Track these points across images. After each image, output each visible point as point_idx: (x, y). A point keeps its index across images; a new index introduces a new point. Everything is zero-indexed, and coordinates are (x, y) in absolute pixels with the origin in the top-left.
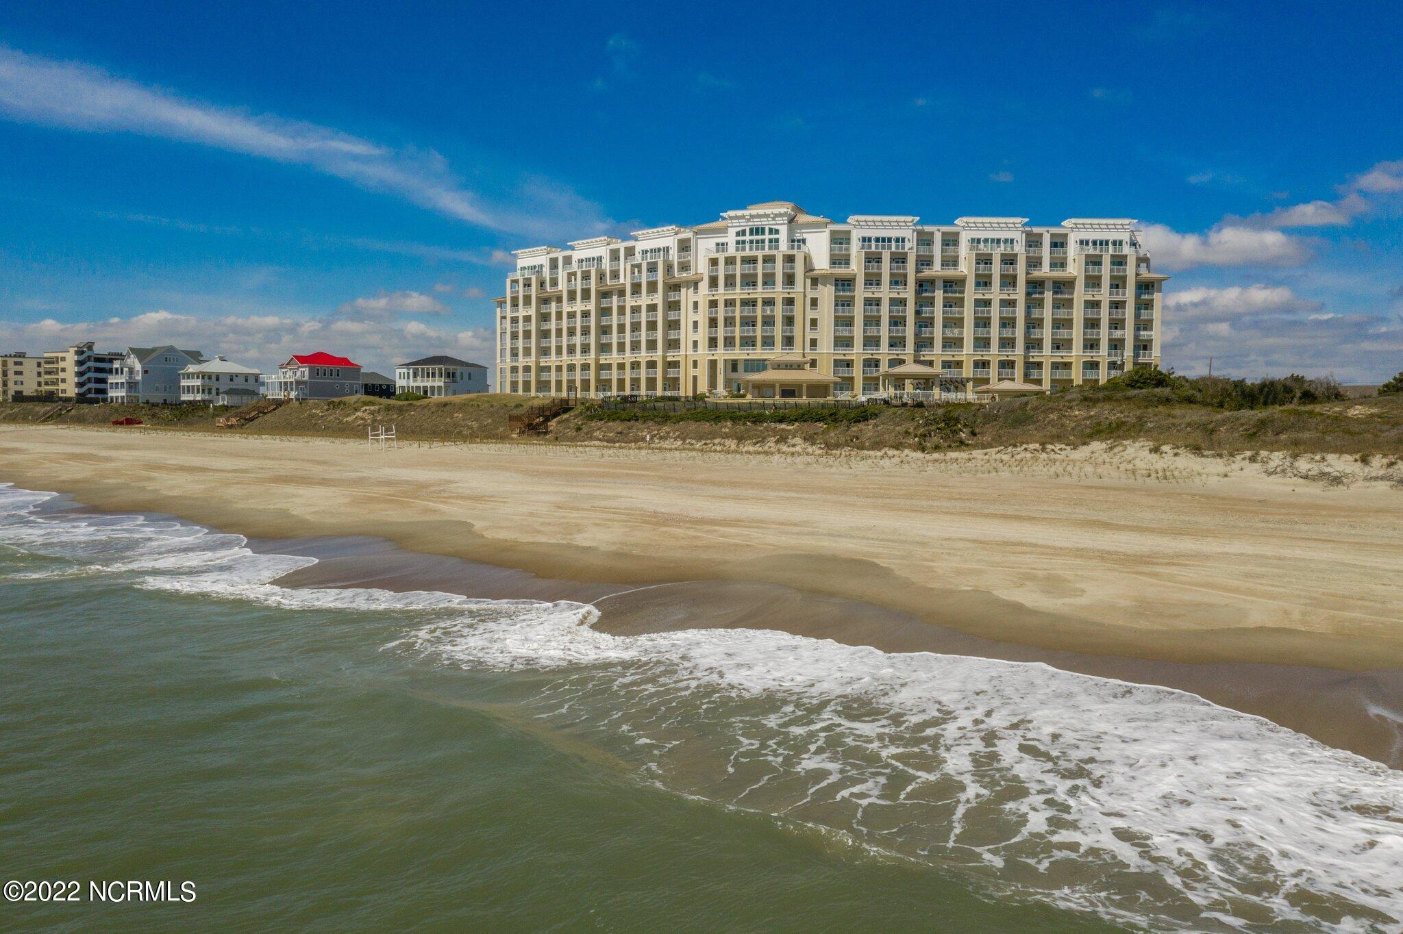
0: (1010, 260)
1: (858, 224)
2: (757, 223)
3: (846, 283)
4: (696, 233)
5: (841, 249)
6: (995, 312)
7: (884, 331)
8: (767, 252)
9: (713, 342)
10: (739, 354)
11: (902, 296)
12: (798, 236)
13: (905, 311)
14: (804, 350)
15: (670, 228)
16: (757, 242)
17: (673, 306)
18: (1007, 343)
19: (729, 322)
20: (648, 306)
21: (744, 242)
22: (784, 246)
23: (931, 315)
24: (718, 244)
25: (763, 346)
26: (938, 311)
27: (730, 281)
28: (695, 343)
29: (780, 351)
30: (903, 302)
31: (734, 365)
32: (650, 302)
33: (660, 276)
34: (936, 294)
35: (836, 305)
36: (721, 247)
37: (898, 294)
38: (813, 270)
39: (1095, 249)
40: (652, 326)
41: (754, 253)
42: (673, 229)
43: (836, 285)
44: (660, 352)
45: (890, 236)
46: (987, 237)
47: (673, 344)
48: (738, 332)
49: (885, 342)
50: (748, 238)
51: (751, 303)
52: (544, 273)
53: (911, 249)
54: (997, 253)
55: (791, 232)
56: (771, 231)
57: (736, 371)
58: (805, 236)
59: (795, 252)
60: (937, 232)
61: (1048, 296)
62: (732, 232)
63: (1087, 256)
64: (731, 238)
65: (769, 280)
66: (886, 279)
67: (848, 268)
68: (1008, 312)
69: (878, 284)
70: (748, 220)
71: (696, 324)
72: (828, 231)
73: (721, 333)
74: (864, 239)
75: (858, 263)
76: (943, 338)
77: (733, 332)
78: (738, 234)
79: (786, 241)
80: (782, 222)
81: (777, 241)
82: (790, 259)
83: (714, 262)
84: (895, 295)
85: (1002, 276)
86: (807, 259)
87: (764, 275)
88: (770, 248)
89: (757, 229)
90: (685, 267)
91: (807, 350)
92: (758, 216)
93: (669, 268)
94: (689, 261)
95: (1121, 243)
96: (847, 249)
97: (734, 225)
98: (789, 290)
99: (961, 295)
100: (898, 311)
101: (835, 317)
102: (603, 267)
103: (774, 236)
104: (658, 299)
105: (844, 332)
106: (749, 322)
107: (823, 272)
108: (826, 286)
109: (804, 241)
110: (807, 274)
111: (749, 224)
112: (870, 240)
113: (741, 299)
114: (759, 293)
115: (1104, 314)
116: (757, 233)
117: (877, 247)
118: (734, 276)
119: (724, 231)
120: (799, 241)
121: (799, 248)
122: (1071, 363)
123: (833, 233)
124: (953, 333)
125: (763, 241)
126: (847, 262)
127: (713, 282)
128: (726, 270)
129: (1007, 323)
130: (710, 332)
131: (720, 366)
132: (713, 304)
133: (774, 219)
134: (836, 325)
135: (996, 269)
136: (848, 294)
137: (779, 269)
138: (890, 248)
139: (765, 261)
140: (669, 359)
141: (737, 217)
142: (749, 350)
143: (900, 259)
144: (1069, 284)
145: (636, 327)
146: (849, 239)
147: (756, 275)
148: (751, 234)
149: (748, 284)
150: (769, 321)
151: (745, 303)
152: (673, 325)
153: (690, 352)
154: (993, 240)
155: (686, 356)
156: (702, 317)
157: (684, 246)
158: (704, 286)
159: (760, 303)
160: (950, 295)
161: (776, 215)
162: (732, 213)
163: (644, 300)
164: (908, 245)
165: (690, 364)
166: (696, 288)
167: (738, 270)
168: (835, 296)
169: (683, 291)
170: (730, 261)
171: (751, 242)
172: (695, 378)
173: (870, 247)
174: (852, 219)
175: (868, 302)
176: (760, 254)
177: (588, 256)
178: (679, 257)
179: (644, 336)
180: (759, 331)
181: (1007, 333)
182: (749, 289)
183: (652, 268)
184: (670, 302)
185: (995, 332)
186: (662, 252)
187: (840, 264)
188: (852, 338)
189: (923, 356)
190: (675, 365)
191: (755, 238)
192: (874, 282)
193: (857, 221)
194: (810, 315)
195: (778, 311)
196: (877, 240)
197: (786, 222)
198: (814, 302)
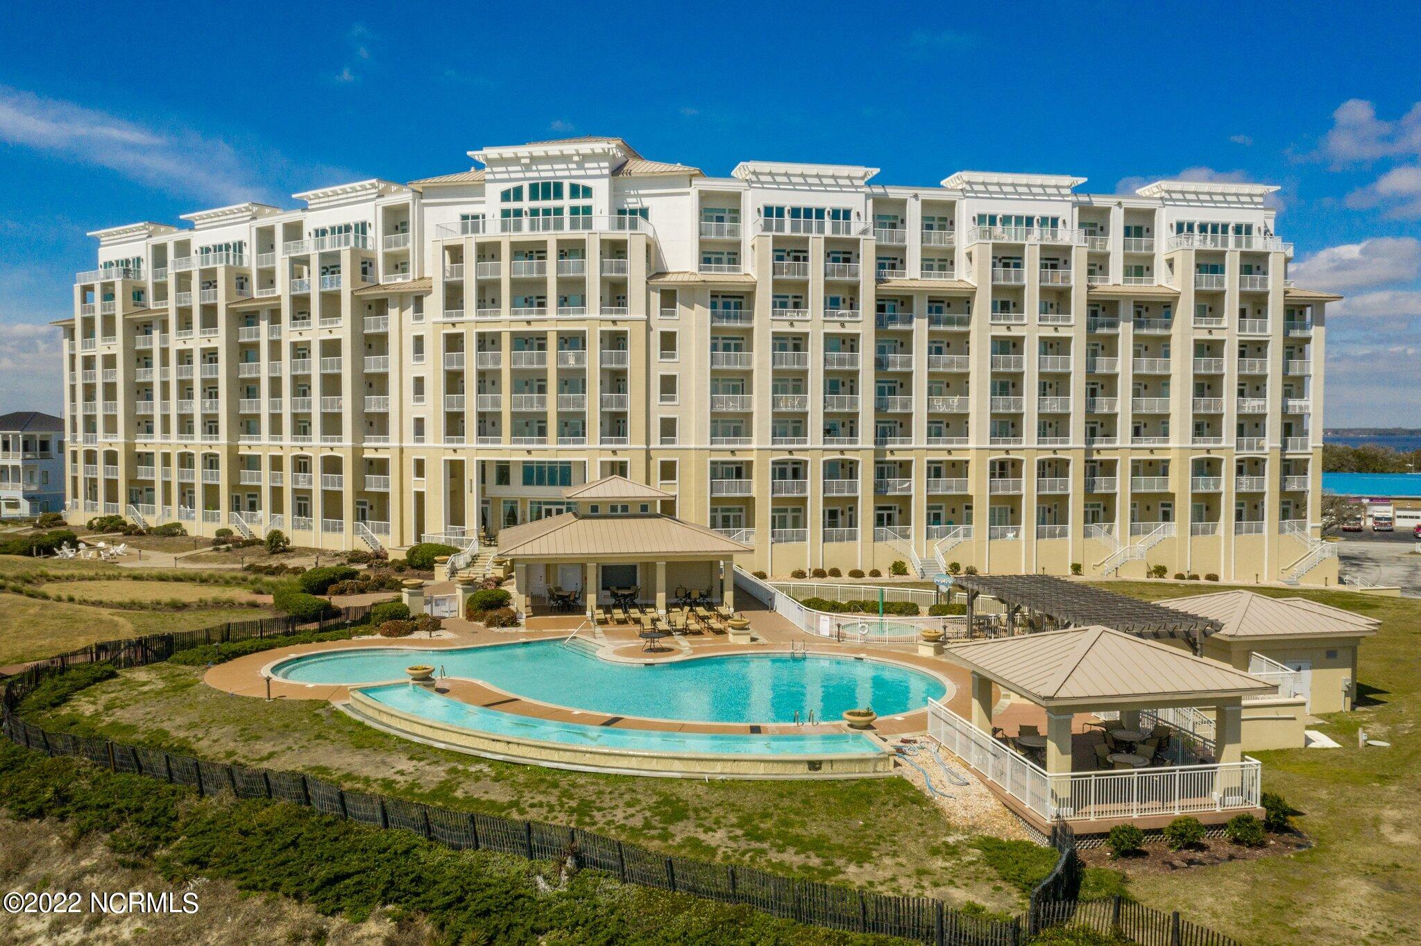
0: (1055, 259)
1: (755, 181)
2: (545, 173)
3: (733, 301)
4: (421, 195)
5: (720, 232)
6: (1030, 364)
7: (815, 403)
8: (567, 233)
9: (454, 424)
10: (510, 449)
11: (850, 329)
12: (631, 203)
13: (854, 361)
14: (648, 442)
15: (367, 183)
16: (547, 212)
17: (374, 344)
18: (1053, 425)
19: (487, 381)
20: (324, 343)
21: (518, 213)
22: (602, 224)
23: (905, 369)
24: (465, 217)
25: (561, 433)
26: (919, 362)
27: (488, 295)
28: (419, 424)
29: (598, 446)
30: (851, 343)
31: (503, 473)
32: (327, 336)
33: (345, 284)
34: (914, 326)
35: (714, 347)
36: (471, 222)
37: (843, 325)
38: (664, 274)
39: (1214, 240)
40: (331, 384)
41: (540, 235)
42: (373, 186)
43: (714, 306)
44: (347, 440)
45: (820, 205)
46: (1008, 213)
47: (375, 424)
48: (506, 403)
49: (815, 424)
50: (526, 204)
51: (529, 342)
52: (142, 274)
53: (864, 232)
54: (1033, 242)
55: (616, 193)
56: (575, 191)
57: (507, 483)
58: (646, 202)
59: (624, 234)
60: (913, 201)
61: (1125, 331)
62: (493, 192)
63: (1199, 253)
64: (491, 205)
65: (572, 293)
66: (816, 294)
67: (738, 270)
68: (1054, 364)
69: (796, 305)
70: (527, 168)
71: (419, 383)
72: (694, 193)
73: (470, 404)
74: (768, 211)
75: (760, 261)
76: (929, 415)
77: (497, 403)
78: (505, 196)
79: (606, 212)
80: (598, 172)
81: (588, 210)
82: (616, 250)
83: (456, 253)
84: (835, 329)
85: (1044, 291)
86: (651, 250)
87: (561, 282)
88: (574, 225)
89: (546, 186)
90: (398, 264)
91: (656, 443)
92: (548, 159)
93: (365, 267)
94: (406, 253)
95: (1249, 229)
96: (734, 232)
97: (498, 176)
98: (614, 317)
99: (962, 329)
100: (841, 361)
101: (713, 372)
102: (245, 264)
103: (581, 202)
104: (343, 330)
105: (731, 405)
106: (531, 382)
107: (686, 278)
108: (692, 308)
109: (644, 213)
110: (653, 282)
111: (528, 175)
112: (780, 212)
113: (512, 333)
114: (552, 321)
115: (1230, 367)
116: (546, 196)
117: (795, 228)
118: (497, 284)
119: (477, 190)
120: (633, 212)
121: (634, 226)
122: (1166, 463)
123: (704, 196)
124: (948, 404)
125: (559, 211)
126: (733, 256)
127: (453, 296)
128: (479, 271)
129: (1054, 384)
130: (448, 403)
131: (471, 474)
132: (454, 343)
133: (580, 166)
134: (714, 390)
135: (1031, 276)
136: (739, 324)
137: (593, 270)
138: (821, 229)
139: (562, 254)
140: (368, 454)
141: (503, 161)
142: (532, 442)
143: (842, 253)
144: (1164, 308)
145: (301, 387)
146: (737, 211)
147: (543, 283)
148: (534, 196)
149: (528, 302)
150: (572, 381)
151: (523, 341)
152: (375, 384)
153: (409, 441)
154: (1019, 220)
155: (401, 450)
156: (432, 368)
157: (397, 221)
158: (434, 303)
159: (552, 342)
160: (942, 328)
161: (585, 158)
162: (492, 152)
163: (315, 332)
164: (856, 227)
165: (410, 468)
166: (419, 308)
167: (505, 271)
168: (713, 330)
169: (393, 313)
170: (487, 252)
171: (534, 212)
172: (420, 497)
173: (780, 227)
174: (743, 170)
175: (781, 342)
176: (551, 238)
177: (218, 242)
178: (387, 244)
179: (316, 405)
180: (552, 404)
181: (1053, 405)
182: (531, 313)
183: (330, 266)
184: (368, 336)
185: (1030, 404)
186: (352, 234)
187: (719, 261)
188: (749, 415)
189: (892, 452)
190: (380, 467)
191: (541, 204)
192: (791, 301)
193: (754, 173)
194: (661, 367)
195: (593, 360)
196: (795, 212)
197: (606, 172)
198: (669, 342)
